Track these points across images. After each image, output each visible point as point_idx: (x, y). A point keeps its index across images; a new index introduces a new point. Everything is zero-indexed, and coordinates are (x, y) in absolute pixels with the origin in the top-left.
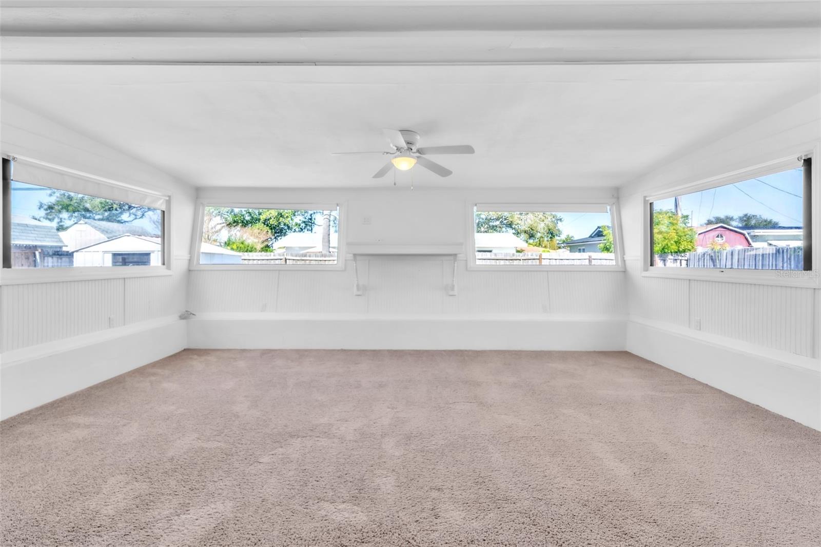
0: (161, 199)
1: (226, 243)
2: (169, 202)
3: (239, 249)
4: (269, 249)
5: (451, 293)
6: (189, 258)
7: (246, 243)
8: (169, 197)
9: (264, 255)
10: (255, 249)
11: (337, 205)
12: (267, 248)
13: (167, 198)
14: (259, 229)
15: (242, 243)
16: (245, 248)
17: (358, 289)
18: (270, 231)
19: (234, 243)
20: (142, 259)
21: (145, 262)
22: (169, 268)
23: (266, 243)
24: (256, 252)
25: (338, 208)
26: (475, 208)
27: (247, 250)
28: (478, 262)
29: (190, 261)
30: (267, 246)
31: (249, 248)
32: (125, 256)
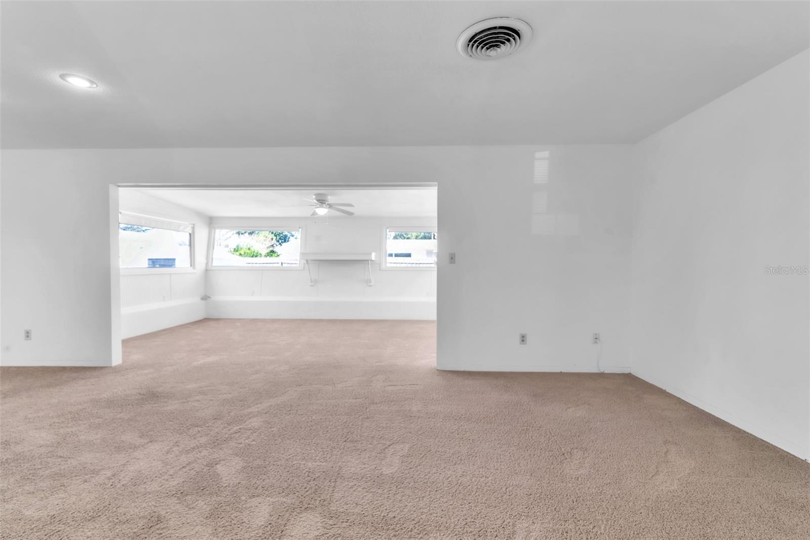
0: (188, 226)
1: (235, 249)
2: (193, 228)
3: (246, 255)
4: (273, 254)
5: (369, 284)
6: (205, 262)
7: (252, 249)
8: (194, 225)
9: (269, 260)
10: (261, 254)
11: (300, 228)
12: (271, 254)
13: (192, 226)
14: (264, 236)
15: (249, 249)
16: (251, 253)
17: (311, 282)
18: (275, 238)
19: (241, 249)
20: (168, 263)
21: (172, 265)
22: (194, 268)
23: (271, 249)
24: (261, 257)
25: (300, 230)
26: (388, 230)
27: (253, 255)
28: (388, 265)
29: (207, 264)
30: (273, 252)
31: (255, 253)
32: (154, 261)
